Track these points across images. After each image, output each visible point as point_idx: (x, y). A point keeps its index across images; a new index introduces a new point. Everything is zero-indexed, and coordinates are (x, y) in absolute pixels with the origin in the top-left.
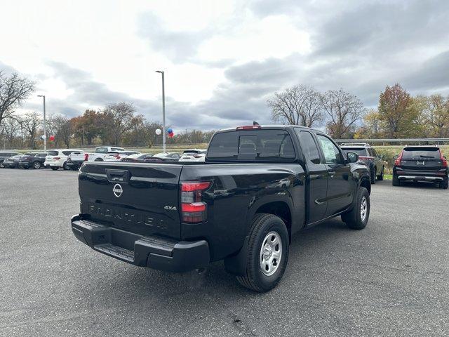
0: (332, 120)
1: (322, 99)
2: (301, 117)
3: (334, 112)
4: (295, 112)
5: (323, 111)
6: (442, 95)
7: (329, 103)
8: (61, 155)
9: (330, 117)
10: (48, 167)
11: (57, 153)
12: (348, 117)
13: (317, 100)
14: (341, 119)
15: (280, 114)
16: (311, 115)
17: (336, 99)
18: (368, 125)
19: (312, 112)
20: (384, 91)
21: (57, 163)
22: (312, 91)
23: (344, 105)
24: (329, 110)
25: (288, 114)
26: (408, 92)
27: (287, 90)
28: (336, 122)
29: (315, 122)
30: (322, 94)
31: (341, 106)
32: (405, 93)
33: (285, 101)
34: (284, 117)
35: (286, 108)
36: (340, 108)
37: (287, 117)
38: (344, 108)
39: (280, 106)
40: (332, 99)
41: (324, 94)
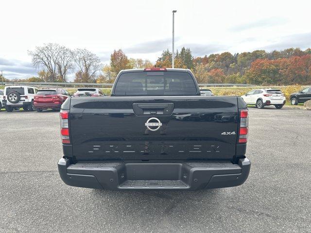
0: (80, 69)
1: (72, 53)
2: (57, 66)
3: (81, 64)
4: (52, 62)
5: (73, 62)
6: (143, 59)
7: (77, 57)
9: (79, 67)
12: (91, 68)
13: (69, 54)
14: (87, 69)
15: (39, 62)
16: (65, 65)
17: (82, 55)
18: (104, 74)
19: (65, 62)
20: (113, 53)
22: (64, 48)
23: (88, 59)
24: (78, 62)
25: (47, 63)
26: (126, 55)
27: (44, 44)
28: (84, 71)
29: (68, 70)
30: (72, 50)
31: (86, 60)
32: (125, 56)
33: (43, 52)
34: (43, 64)
35: (44, 58)
36: (85, 62)
37: (46, 65)
38: (88, 62)
39: (39, 56)
40: (79, 54)
41: (74, 50)
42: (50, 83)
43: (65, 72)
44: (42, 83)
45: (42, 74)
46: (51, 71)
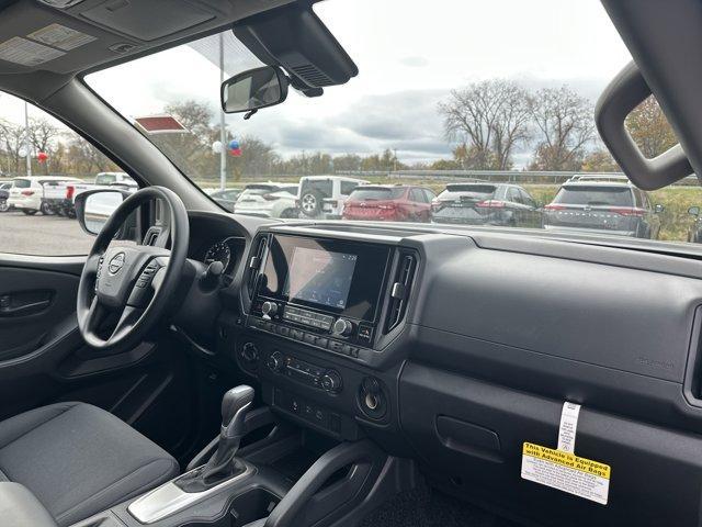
0: (545, 139)
1: (531, 102)
2: (493, 134)
3: (549, 126)
4: (484, 124)
5: (531, 123)
7: (542, 110)
8: (35, 187)
9: (543, 134)
10: (13, 208)
11: (28, 184)
12: (574, 136)
13: (523, 105)
14: (561, 140)
15: (457, 126)
16: (511, 130)
17: (555, 104)
19: (513, 124)
21: (27, 202)
22: (515, 89)
23: (568, 114)
24: (541, 122)
25: (473, 128)
27: (473, 86)
28: (553, 143)
29: (517, 142)
30: (532, 94)
31: (562, 116)
33: (466, 104)
34: (464, 132)
35: (469, 117)
36: (560, 119)
37: (471, 132)
38: (567, 120)
39: (458, 113)
40: (547, 103)
41: (535, 95)
42: (474, 172)
43: (509, 147)
44: (457, 172)
45: (460, 152)
46: (480, 146)
